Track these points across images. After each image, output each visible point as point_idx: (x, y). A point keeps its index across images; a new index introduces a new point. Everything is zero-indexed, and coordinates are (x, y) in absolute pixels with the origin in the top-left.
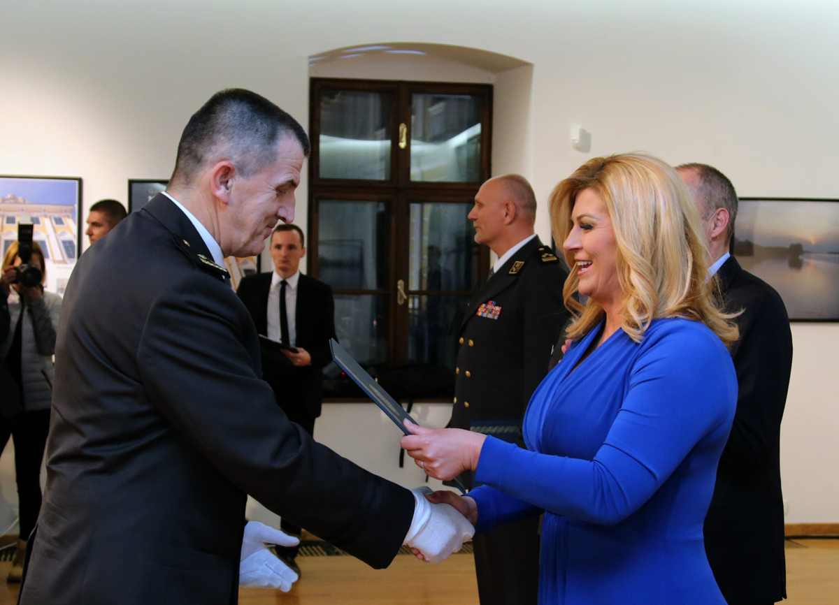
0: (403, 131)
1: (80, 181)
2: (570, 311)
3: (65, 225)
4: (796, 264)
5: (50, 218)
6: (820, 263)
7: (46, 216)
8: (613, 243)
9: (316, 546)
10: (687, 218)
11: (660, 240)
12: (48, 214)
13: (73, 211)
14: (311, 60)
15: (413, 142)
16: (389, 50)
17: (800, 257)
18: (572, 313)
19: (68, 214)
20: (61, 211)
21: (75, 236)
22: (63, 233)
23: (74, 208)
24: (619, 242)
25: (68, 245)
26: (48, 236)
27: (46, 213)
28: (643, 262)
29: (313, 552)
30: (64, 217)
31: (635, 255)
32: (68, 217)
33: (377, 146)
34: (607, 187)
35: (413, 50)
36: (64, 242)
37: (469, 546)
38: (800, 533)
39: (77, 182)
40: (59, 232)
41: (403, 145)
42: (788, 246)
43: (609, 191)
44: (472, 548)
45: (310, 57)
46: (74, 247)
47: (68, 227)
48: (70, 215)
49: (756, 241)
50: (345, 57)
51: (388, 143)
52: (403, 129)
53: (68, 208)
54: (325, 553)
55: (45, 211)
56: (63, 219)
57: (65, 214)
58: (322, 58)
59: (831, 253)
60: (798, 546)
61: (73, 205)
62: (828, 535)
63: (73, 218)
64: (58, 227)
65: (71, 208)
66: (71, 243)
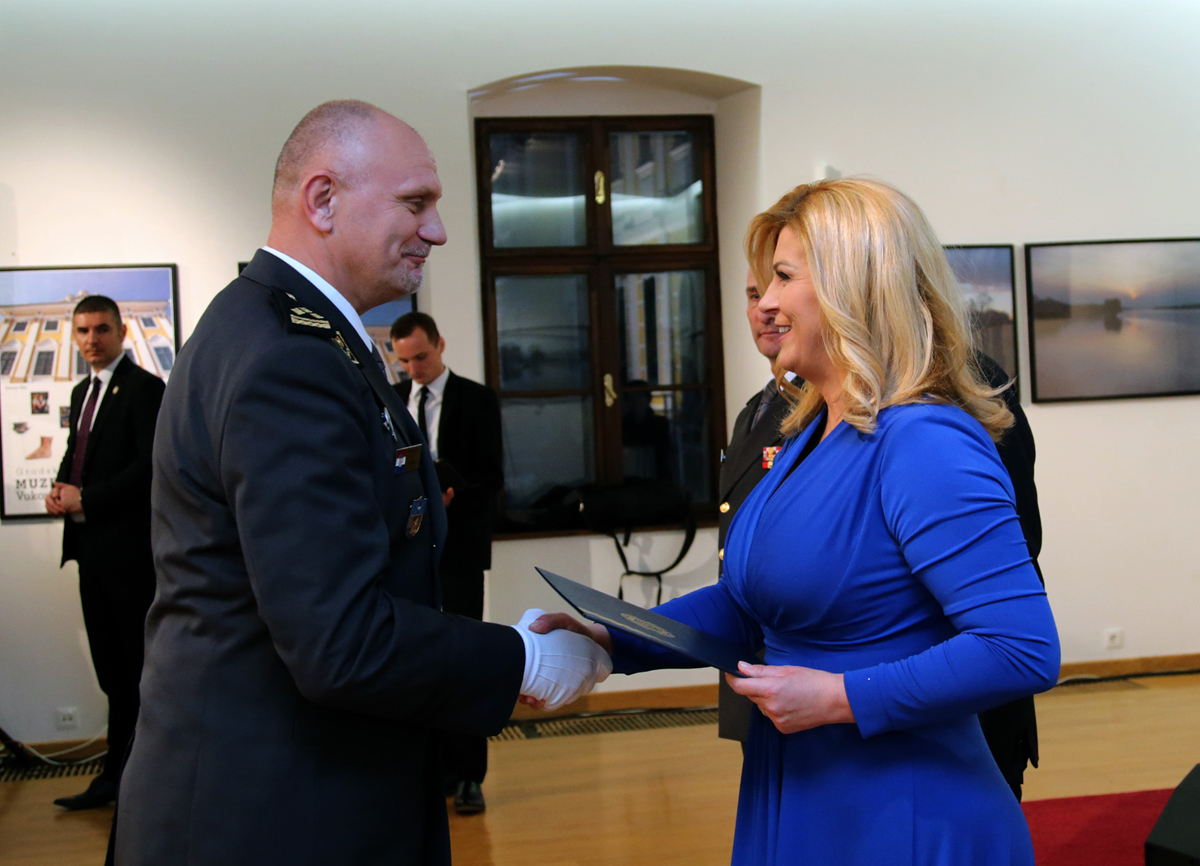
0: (599, 182)
1: (174, 268)
2: (787, 399)
3: (158, 327)
4: (1114, 325)
5: (137, 318)
6: (1145, 322)
7: (131, 317)
8: (812, 300)
9: (512, 727)
10: (919, 261)
11: (877, 294)
12: (134, 314)
13: (166, 308)
14: (472, 95)
15: (614, 196)
16: (573, 77)
17: (1119, 316)
18: (789, 401)
19: (160, 312)
20: (150, 310)
21: (171, 341)
22: (155, 338)
23: (169, 304)
24: (820, 300)
25: (162, 352)
26: (135, 343)
27: (131, 313)
28: (853, 324)
29: (508, 736)
30: (155, 316)
31: (840, 315)
32: (161, 316)
33: (569, 204)
34: (806, 223)
35: (604, 75)
36: (157, 350)
37: (713, 714)
38: (1140, 670)
39: (170, 270)
40: (149, 337)
41: (600, 199)
42: (1101, 302)
43: (809, 231)
44: (717, 717)
45: (469, 92)
46: (171, 354)
47: (162, 329)
48: (164, 314)
49: (1075, 301)
50: (516, 89)
51: (581, 199)
52: (599, 178)
53: (161, 304)
54: (523, 736)
55: (129, 310)
56: (155, 320)
57: (156, 312)
58: (484, 92)
59: (1157, 308)
60: (1138, 687)
61: (167, 300)
62: (1176, 669)
63: (167, 317)
64: (149, 330)
65: (164, 304)
66: (166, 349)
